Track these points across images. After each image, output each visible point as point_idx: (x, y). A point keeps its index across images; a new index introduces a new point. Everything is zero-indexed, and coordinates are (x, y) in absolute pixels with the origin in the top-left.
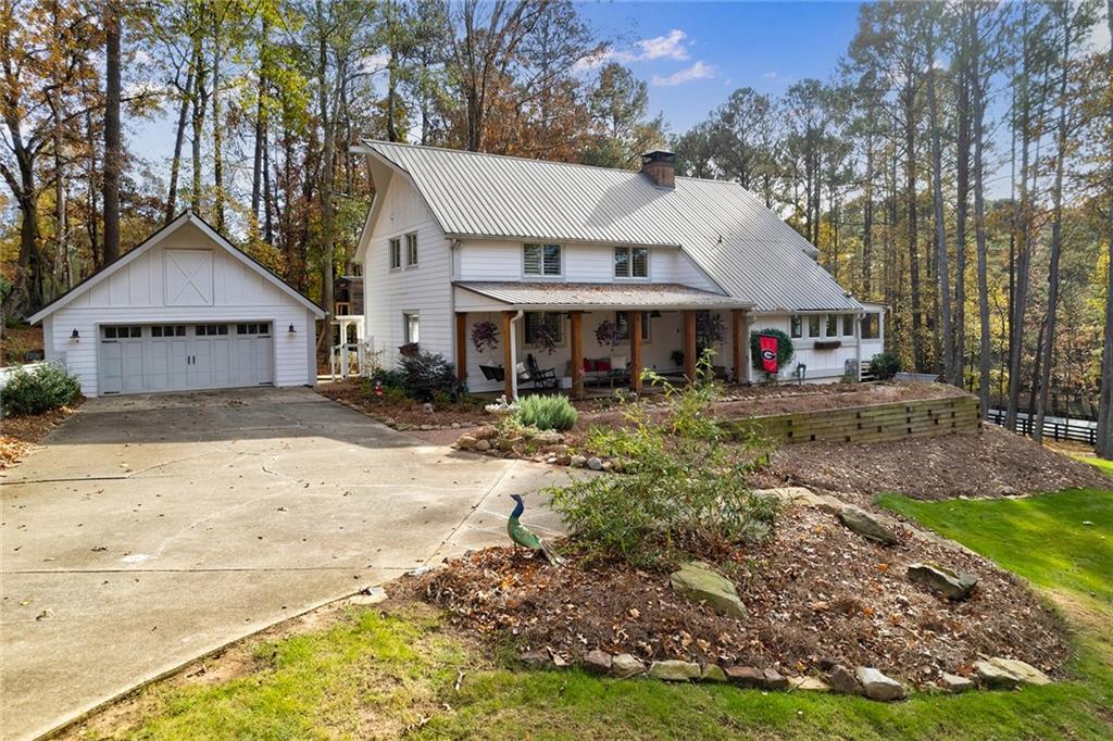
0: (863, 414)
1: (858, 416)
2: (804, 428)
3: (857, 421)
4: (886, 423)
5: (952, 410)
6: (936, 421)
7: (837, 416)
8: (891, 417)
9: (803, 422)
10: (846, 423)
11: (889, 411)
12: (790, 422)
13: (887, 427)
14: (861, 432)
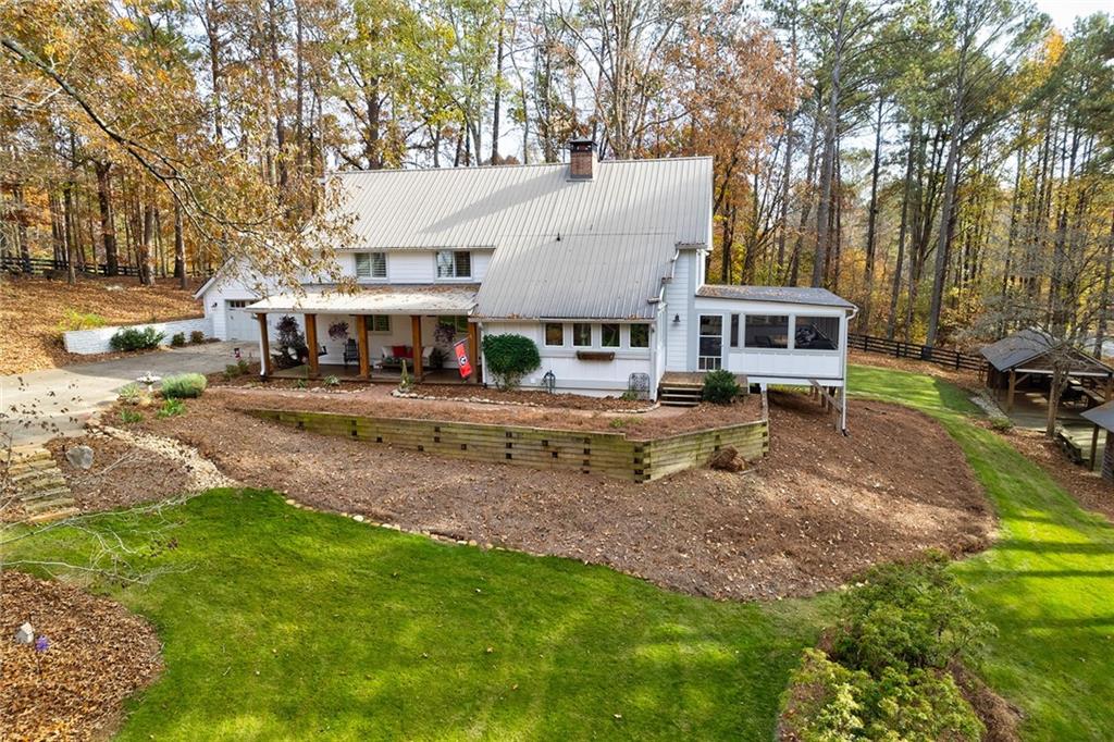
0: (441, 429)
1: (437, 430)
2: (370, 430)
3: (435, 435)
4: (475, 443)
5: (587, 446)
6: (555, 454)
7: (408, 426)
8: (483, 438)
9: (368, 424)
10: (421, 433)
11: (481, 432)
12: (354, 423)
13: (473, 446)
14: (438, 445)
